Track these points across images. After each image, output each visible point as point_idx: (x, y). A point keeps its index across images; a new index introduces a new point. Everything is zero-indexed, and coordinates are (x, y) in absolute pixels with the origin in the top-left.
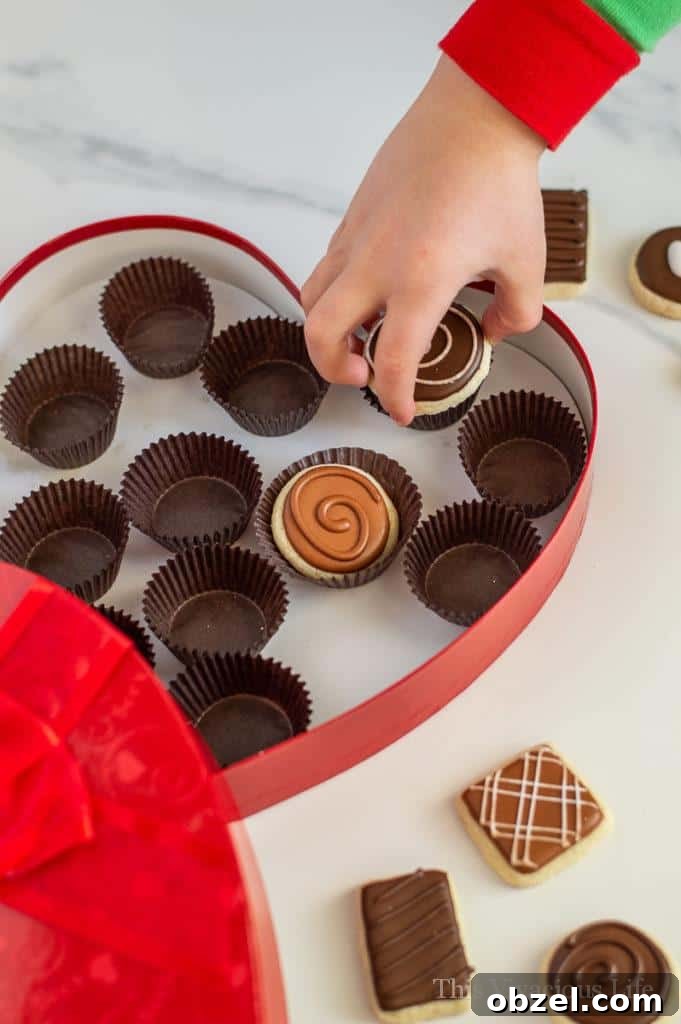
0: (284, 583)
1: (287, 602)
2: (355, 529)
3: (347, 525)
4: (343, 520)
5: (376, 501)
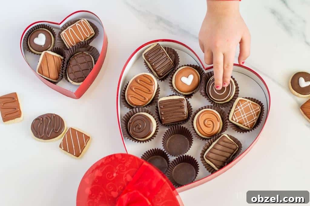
0: (192, 134)
1: (192, 143)
2: (212, 127)
3: (210, 126)
4: (210, 125)
5: (218, 121)
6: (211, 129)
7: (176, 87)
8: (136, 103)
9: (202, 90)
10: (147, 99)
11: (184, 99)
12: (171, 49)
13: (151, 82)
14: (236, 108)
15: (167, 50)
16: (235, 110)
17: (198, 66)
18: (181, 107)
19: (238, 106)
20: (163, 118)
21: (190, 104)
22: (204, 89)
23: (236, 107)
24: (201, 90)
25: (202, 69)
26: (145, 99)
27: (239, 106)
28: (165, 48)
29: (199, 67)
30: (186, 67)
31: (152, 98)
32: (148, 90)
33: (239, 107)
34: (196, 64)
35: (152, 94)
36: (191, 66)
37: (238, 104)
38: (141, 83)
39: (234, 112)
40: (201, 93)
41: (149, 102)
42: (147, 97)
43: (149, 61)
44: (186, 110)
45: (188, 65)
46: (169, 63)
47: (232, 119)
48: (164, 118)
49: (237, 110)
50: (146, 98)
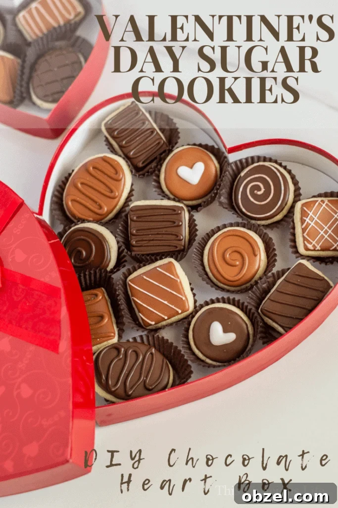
3: (237, 263)
6: (236, 270)
7: (167, 187)
8: (82, 214)
9: (222, 198)
10: (106, 209)
11: (182, 207)
12: (162, 114)
13: (117, 173)
14: (302, 224)
15: (153, 115)
16: (303, 229)
17: (216, 147)
18: (174, 222)
19: (305, 218)
20: (134, 242)
21: (194, 220)
22: (226, 195)
23: (303, 221)
24: (220, 198)
25: (223, 153)
26: (101, 207)
27: (307, 218)
28: (150, 113)
29: (219, 149)
30: (190, 146)
31: (118, 207)
32: (108, 190)
33: (307, 220)
34: (210, 143)
35: (117, 199)
36: (200, 145)
37: (304, 214)
38: (96, 175)
39: (303, 232)
40: (221, 204)
41: (111, 216)
42: (106, 205)
43: (114, 138)
44: (185, 231)
45: (195, 145)
46: (157, 142)
47: (307, 249)
48: (136, 242)
49: (306, 225)
50: (103, 204)
